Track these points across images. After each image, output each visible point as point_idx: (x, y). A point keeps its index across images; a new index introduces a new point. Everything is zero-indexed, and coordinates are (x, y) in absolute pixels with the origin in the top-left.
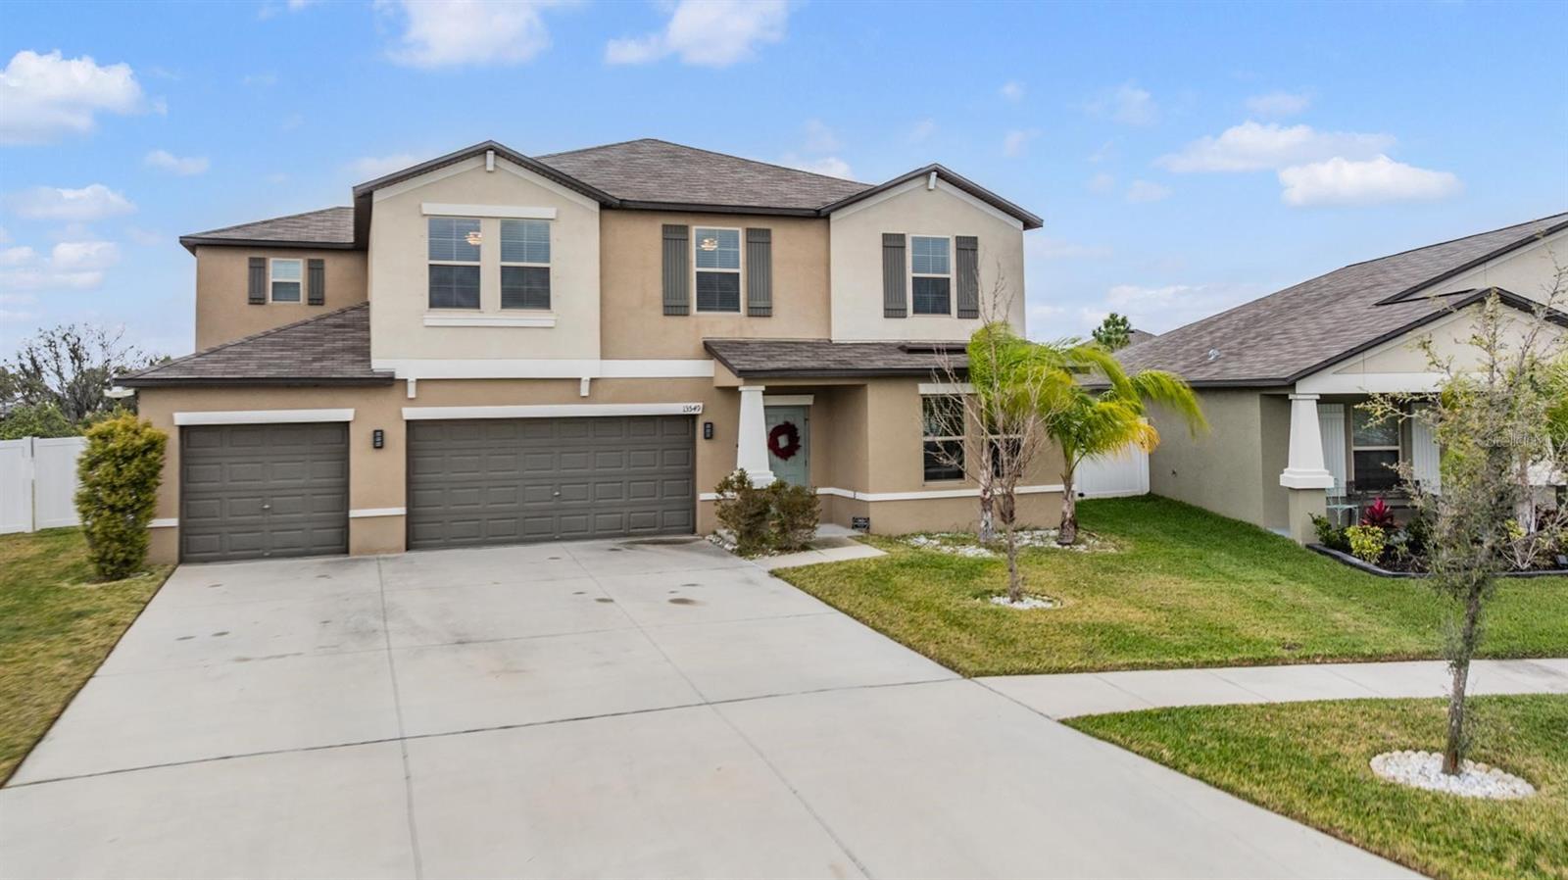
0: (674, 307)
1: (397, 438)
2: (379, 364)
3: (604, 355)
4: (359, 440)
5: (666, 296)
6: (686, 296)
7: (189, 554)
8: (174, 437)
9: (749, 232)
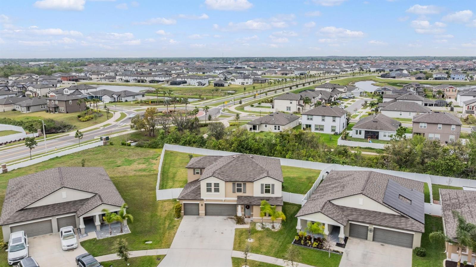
0: (234, 192)
1: (204, 205)
2: (202, 198)
3: (226, 197)
4: (200, 205)
5: (233, 191)
6: (235, 191)
7: (185, 214)
8: (183, 204)
9: (243, 183)
